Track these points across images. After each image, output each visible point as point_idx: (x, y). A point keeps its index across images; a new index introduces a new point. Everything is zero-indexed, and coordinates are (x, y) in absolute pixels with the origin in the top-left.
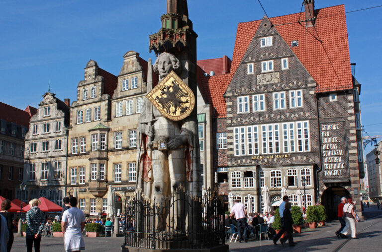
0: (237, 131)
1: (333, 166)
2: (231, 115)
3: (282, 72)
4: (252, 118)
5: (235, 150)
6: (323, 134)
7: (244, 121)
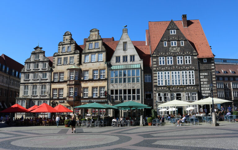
0: (159, 74)
1: (206, 92)
2: (156, 66)
3: (181, 47)
4: (167, 68)
5: (158, 83)
6: (201, 77)
7: (162, 69)
